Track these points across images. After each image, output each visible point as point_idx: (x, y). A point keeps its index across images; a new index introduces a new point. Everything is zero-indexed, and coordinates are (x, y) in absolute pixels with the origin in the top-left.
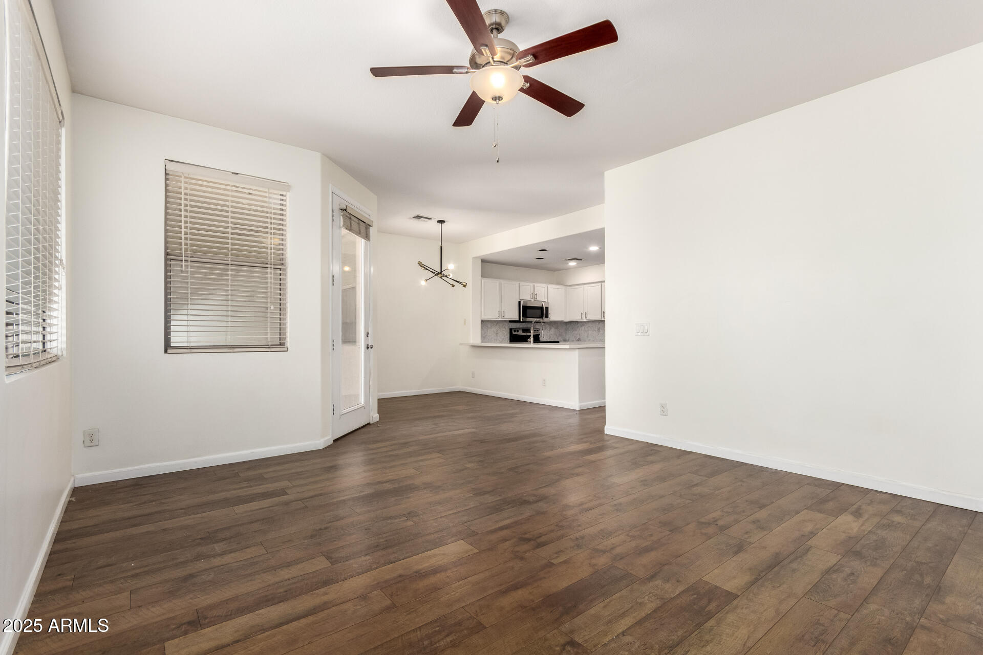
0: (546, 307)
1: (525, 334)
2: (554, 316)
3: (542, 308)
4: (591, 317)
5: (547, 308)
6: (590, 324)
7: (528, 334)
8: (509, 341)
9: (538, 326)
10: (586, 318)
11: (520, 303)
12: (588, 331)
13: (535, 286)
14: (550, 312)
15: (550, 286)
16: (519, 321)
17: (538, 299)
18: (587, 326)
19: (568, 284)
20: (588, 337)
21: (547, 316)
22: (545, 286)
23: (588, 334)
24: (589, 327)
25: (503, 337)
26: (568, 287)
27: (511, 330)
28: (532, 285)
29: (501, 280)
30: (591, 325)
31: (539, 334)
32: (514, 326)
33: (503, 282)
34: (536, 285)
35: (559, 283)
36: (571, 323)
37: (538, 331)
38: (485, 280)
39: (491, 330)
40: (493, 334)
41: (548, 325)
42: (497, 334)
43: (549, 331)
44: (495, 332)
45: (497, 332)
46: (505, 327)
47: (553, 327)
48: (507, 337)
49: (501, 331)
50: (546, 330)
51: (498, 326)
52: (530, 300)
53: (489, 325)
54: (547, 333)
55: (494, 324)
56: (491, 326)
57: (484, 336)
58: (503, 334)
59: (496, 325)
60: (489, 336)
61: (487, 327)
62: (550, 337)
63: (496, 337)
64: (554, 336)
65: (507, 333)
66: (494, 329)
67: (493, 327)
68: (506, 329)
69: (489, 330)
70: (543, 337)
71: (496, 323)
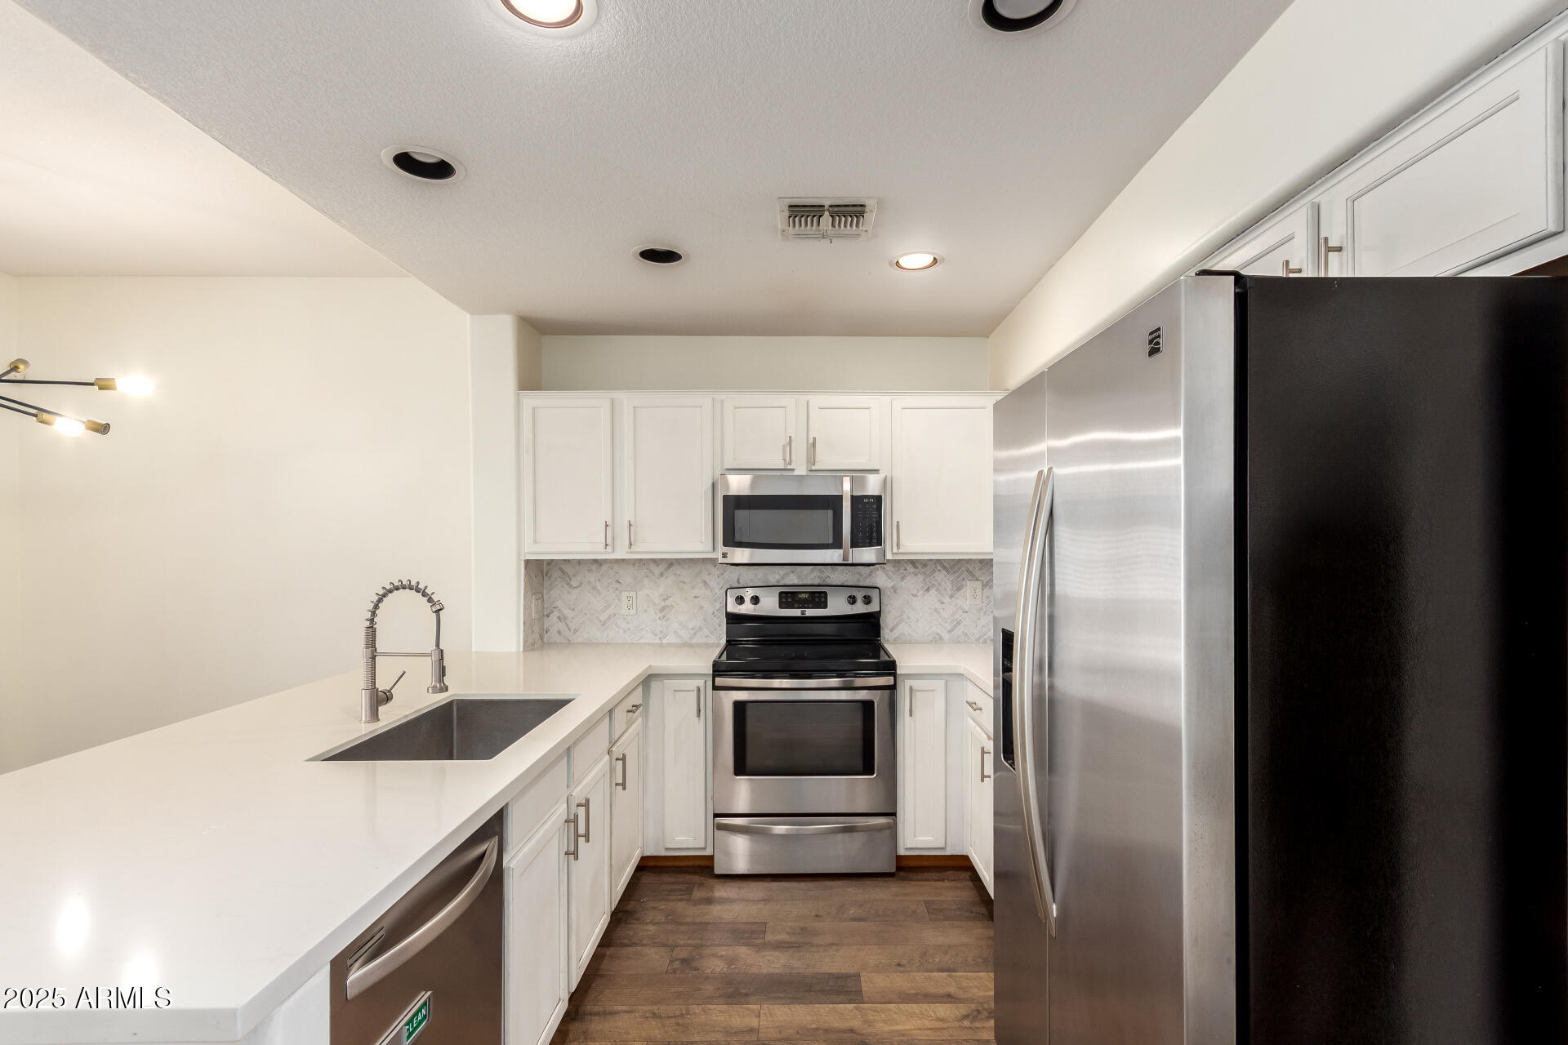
1: (796, 612)
2: (921, 538)
5: (870, 504)
8: (724, 638)
13: (811, 404)
15: (897, 401)
25: (694, 624)
28: (794, 402)
29: (619, 395)
31: (882, 614)
33: (627, 400)
37: (867, 600)
38: (532, 399)
39: (633, 594)
40: (645, 611)
41: (944, 572)
42: (663, 609)
43: (951, 597)
44: (654, 604)
45: (668, 603)
46: (705, 583)
47: (977, 580)
48: (717, 621)
49: (686, 598)
50: (933, 592)
51: (670, 578)
52: (782, 467)
53: (627, 576)
54: (938, 605)
55: (653, 574)
56: (635, 578)
57: (603, 618)
58: (696, 611)
59: (662, 574)
60: (625, 619)
61: (618, 581)
62: (958, 624)
63: (659, 622)
64: (979, 619)
65: (718, 607)
66: (654, 590)
67: (646, 581)
68: (712, 590)
69: (624, 595)
70: (918, 621)
71: (662, 567)
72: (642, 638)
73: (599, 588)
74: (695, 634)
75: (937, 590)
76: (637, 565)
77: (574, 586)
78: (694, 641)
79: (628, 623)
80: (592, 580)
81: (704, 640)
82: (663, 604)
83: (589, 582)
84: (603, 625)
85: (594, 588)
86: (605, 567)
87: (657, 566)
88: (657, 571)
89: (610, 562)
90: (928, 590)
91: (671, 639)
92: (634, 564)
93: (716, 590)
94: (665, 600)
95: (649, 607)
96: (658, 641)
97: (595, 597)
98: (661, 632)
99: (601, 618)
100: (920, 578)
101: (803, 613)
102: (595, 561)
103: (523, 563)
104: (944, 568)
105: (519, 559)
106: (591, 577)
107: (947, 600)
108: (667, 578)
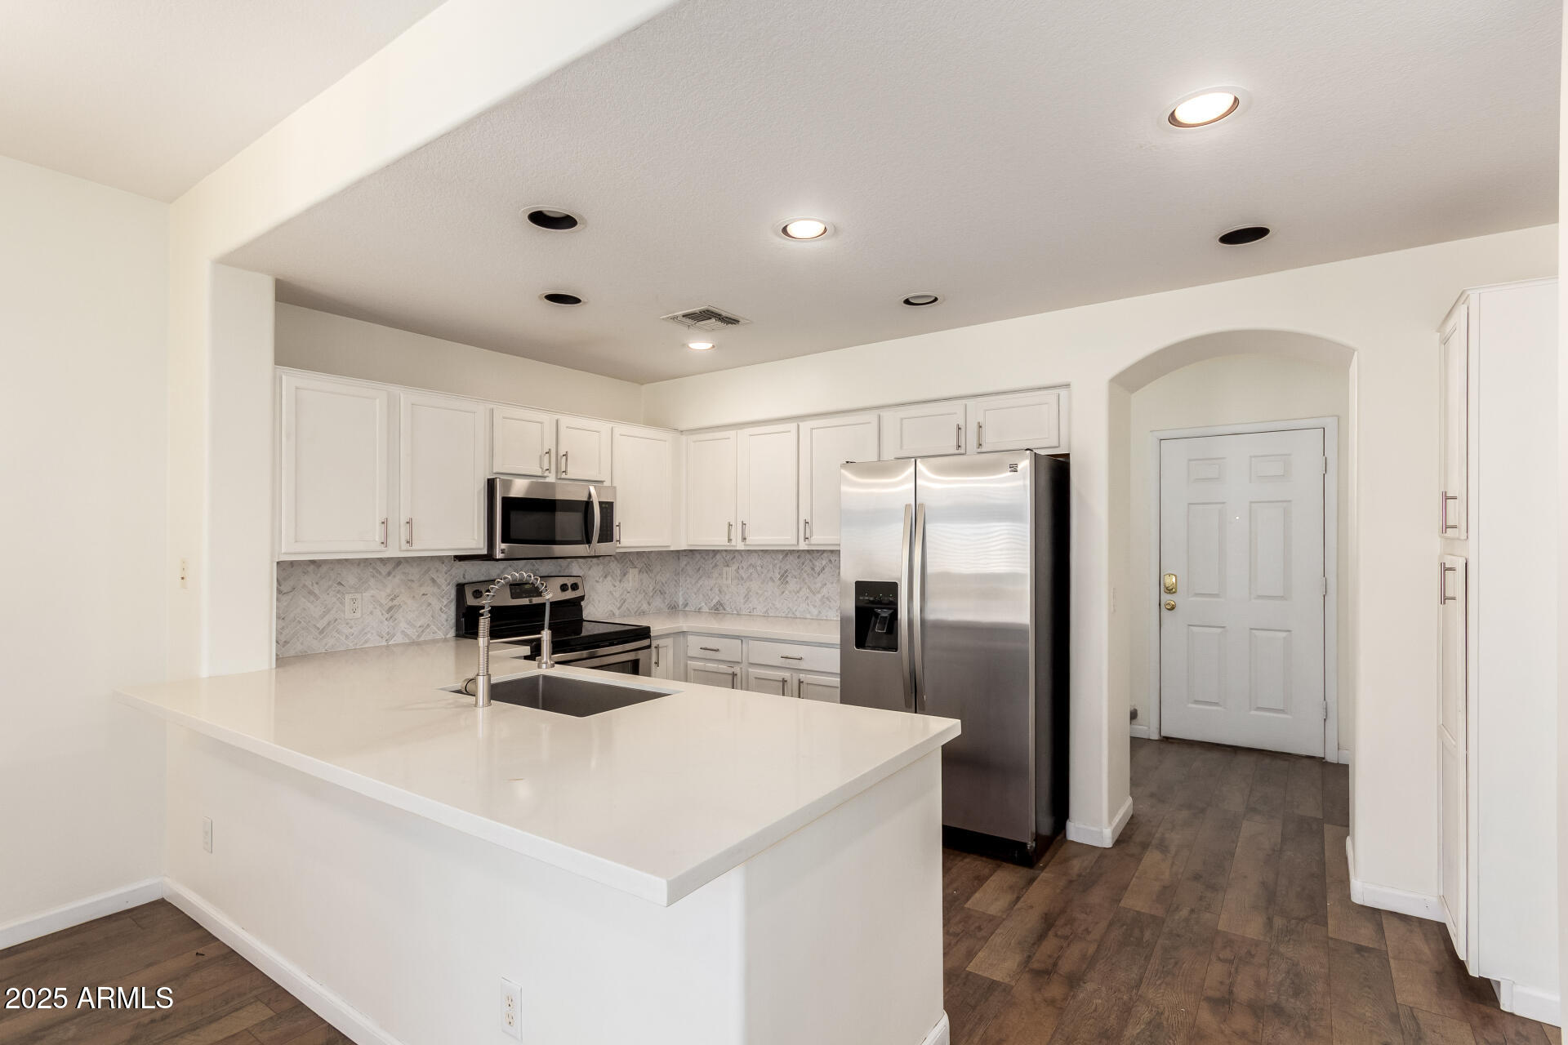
0: (601, 503)
1: (525, 601)
2: (631, 535)
3: (588, 505)
4: (759, 538)
5: (608, 508)
6: (754, 559)
7: (536, 600)
8: (452, 633)
9: (576, 569)
10: (744, 539)
11: (491, 484)
12: (750, 578)
13: (561, 424)
14: (617, 519)
15: (621, 429)
16: (489, 557)
17: (573, 473)
18: (745, 564)
19: (684, 427)
20: (747, 597)
21: (607, 535)
22: (604, 427)
23: (749, 590)
24: (753, 566)
25: (422, 621)
26: (684, 438)
27: (460, 588)
28: (547, 419)
29: (395, 389)
30: (759, 562)
31: (582, 598)
32: (474, 572)
33: (406, 397)
34: (566, 421)
35: (654, 421)
36: (691, 553)
37: (575, 587)
38: (292, 379)
39: (358, 596)
40: (371, 613)
41: (616, 562)
42: (390, 609)
43: (620, 581)
44: (381, 605)
45: (395, 602)
46: (433, 580)
47: (635, 567)
48: (444, 616)
49: (414, 597)
50: (609, 578)
51: (398, 578)
52: (540, 474)
53: (351, 579)
54: (612, 588)
55: (380, 573)
56: (360, 579)
57: (321, 625)
58: (424, 608)
59: (389, 574)
60: (347, 624)
61: (340, 584)
62: (624, 602)
63: (386, 623)
64: (636, 597)
65: (445, 603)
66: (378, 592)
67: (372, 582)
68: (439, 587)
69: (348, 597)
70: (599, 602)
71: (389, 567)
72: (366, 642)
73: (317, 591)
74: (423, 631)
75: (612, 576)
76: (362, 565)
77: (285, 591)
78: (422, 639)
79: (351, 628)
80: (308, 583)
81: (430, 637)
82: (391, 604)
83: (304, 585)
84: (321, 632)
85: (311, 593)
86: (324, 569)
87: (384, 565)
88: (384, 570)
89: (332, 563)
90: (606, 577)
91: (399, 639)
92: (359, 564)
93: (444, 587)
94: (392, 600)
95: (375, 608)
96: (384, 643)
97: (312, 602)
98: (388, 633)
99: (318, 625)
100: (601, 566)
101: (530, 601)
102: (313, 562)
103: (275, 564)
104: (616, 559)
105: (272, 562)
106: (308, 581)
107: (617, 583)
108: (394, 576)
